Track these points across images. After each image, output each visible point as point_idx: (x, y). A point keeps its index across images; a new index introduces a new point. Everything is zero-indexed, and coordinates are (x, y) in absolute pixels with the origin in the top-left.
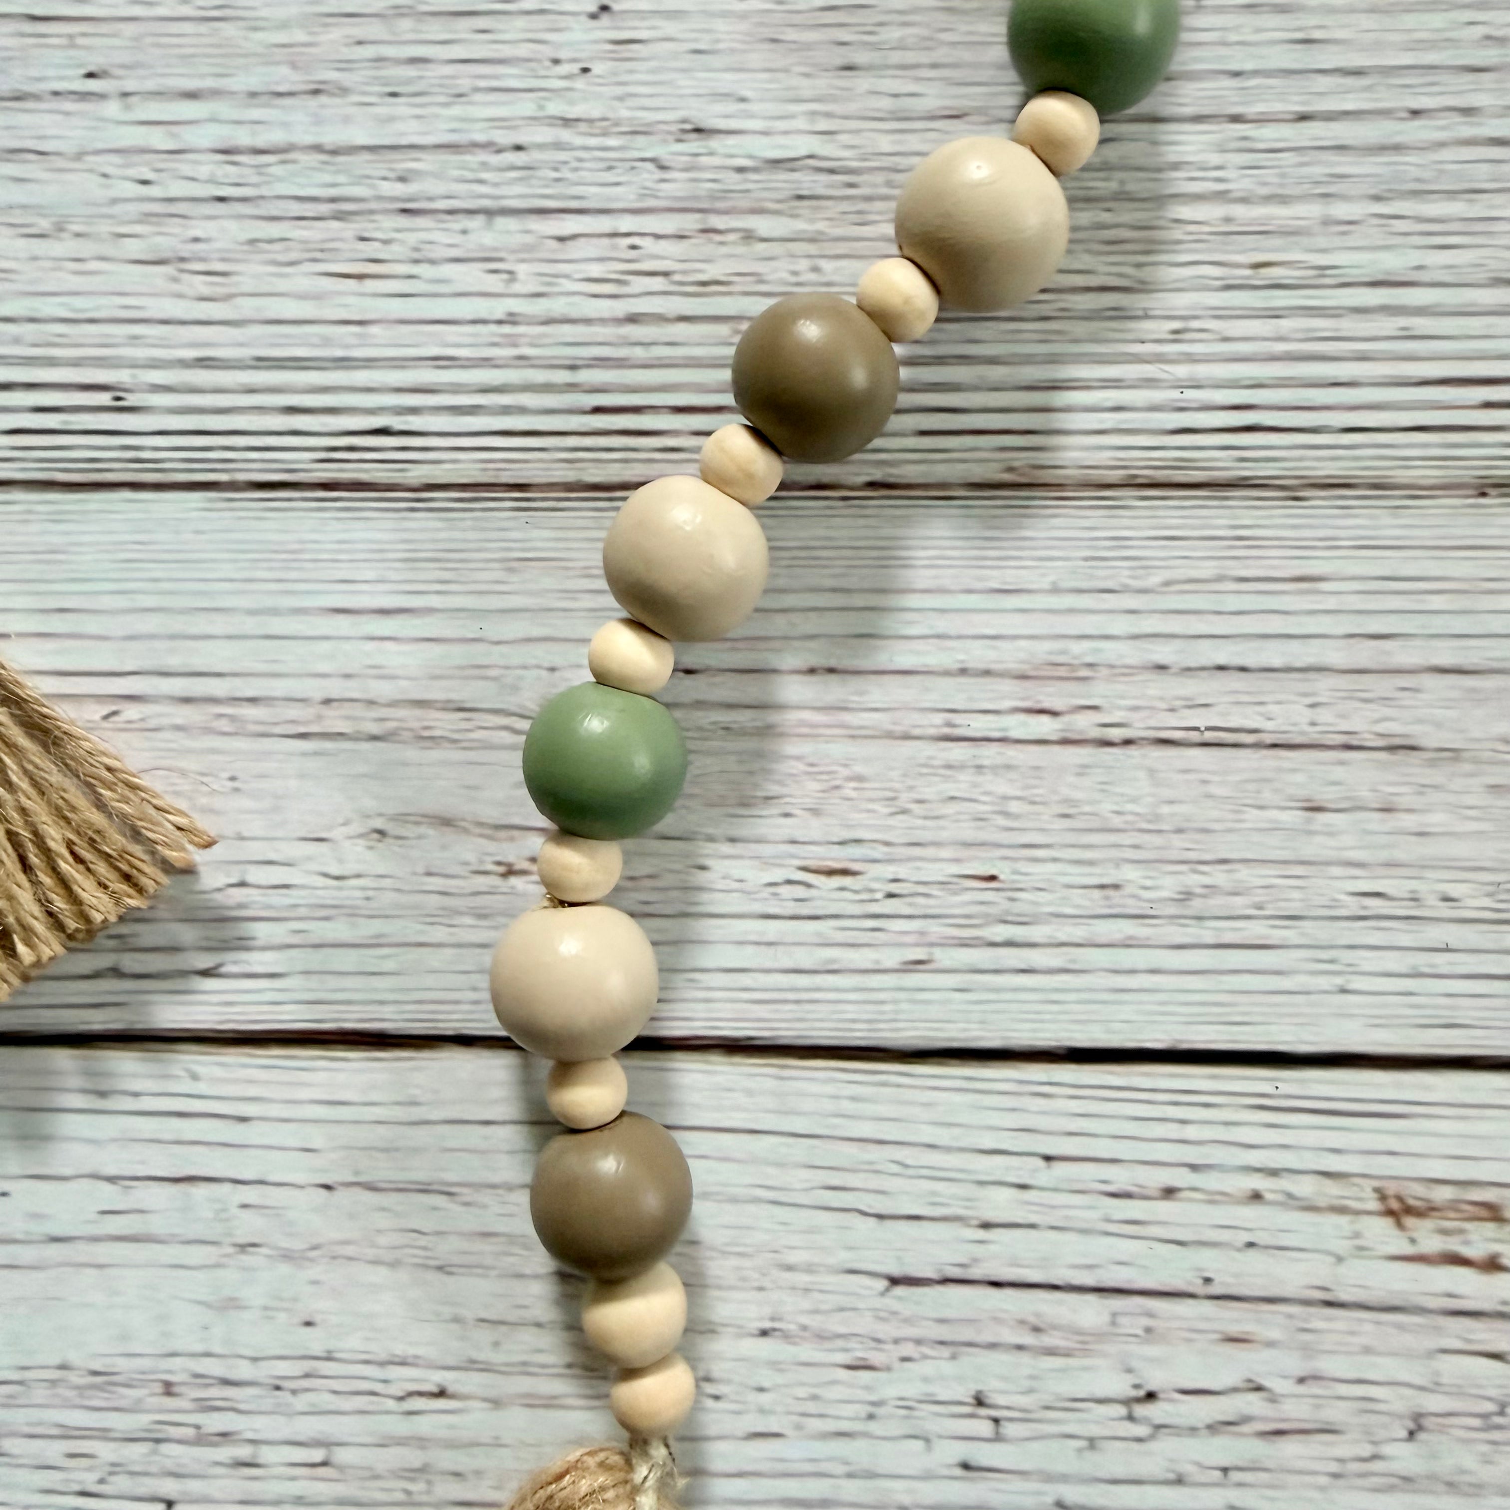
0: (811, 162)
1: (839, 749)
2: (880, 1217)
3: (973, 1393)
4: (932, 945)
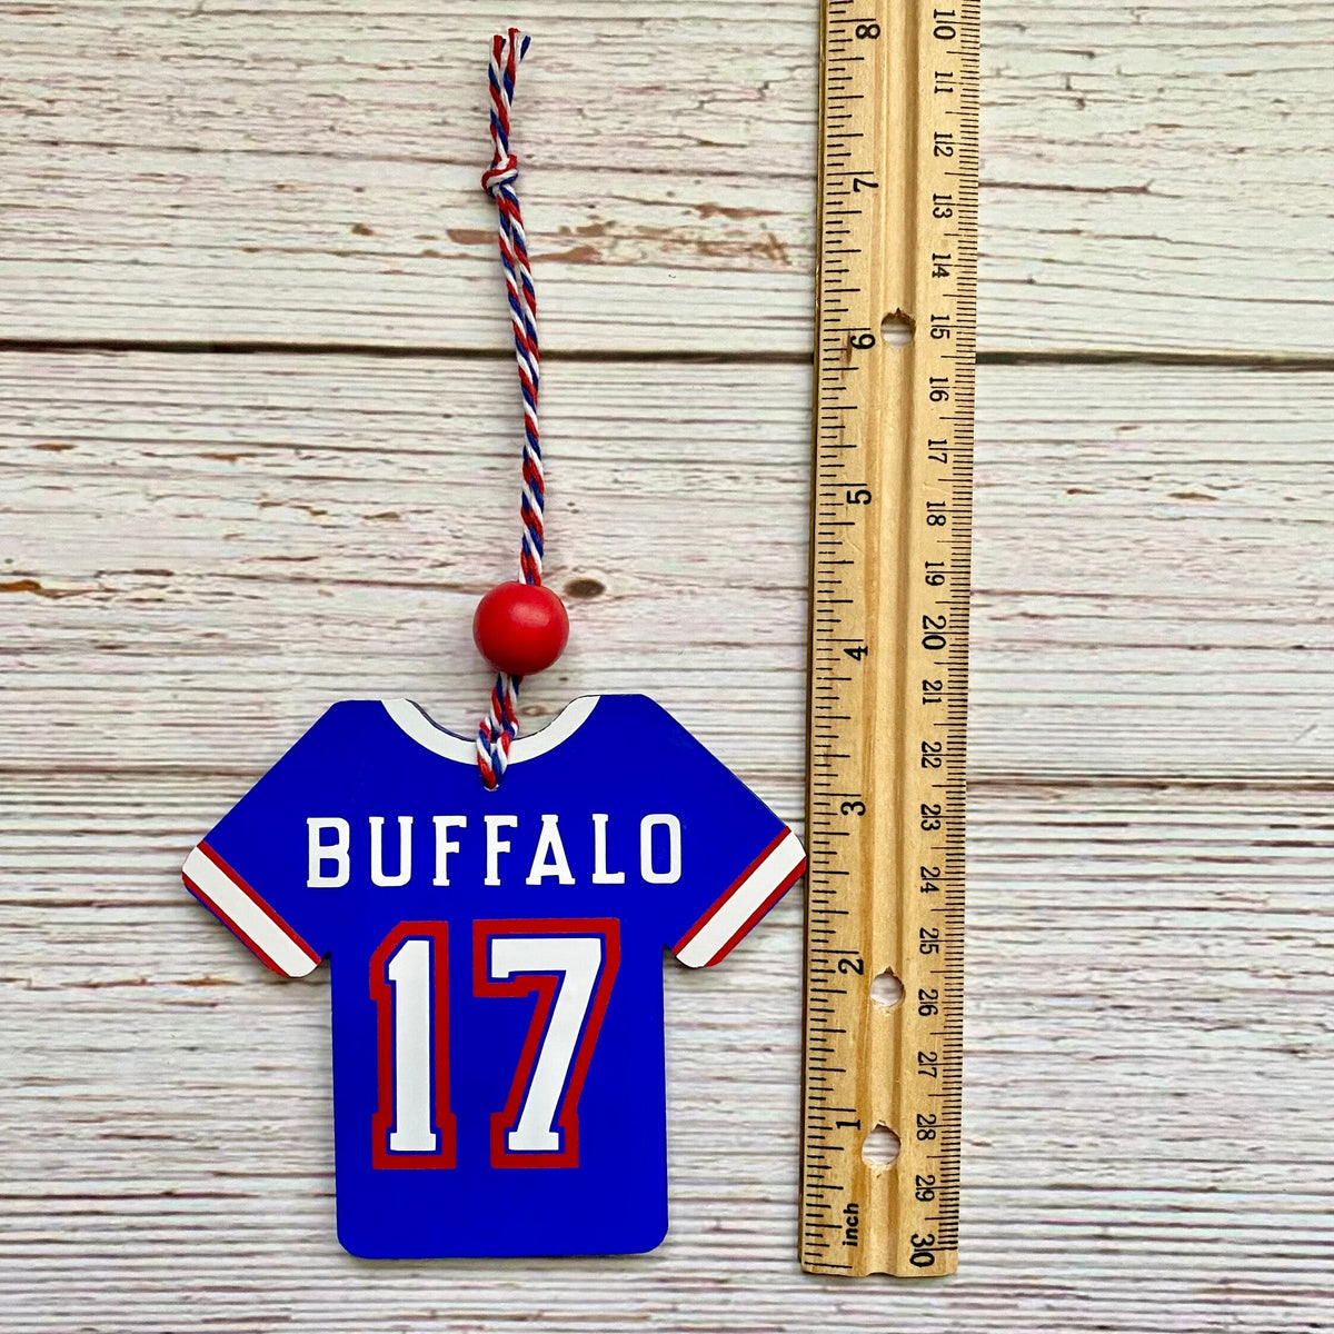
0: (1209, 1027)
1: (1187, 588)
2: (1154, 238)
3: (1086, 108)
4: (1117, 441)
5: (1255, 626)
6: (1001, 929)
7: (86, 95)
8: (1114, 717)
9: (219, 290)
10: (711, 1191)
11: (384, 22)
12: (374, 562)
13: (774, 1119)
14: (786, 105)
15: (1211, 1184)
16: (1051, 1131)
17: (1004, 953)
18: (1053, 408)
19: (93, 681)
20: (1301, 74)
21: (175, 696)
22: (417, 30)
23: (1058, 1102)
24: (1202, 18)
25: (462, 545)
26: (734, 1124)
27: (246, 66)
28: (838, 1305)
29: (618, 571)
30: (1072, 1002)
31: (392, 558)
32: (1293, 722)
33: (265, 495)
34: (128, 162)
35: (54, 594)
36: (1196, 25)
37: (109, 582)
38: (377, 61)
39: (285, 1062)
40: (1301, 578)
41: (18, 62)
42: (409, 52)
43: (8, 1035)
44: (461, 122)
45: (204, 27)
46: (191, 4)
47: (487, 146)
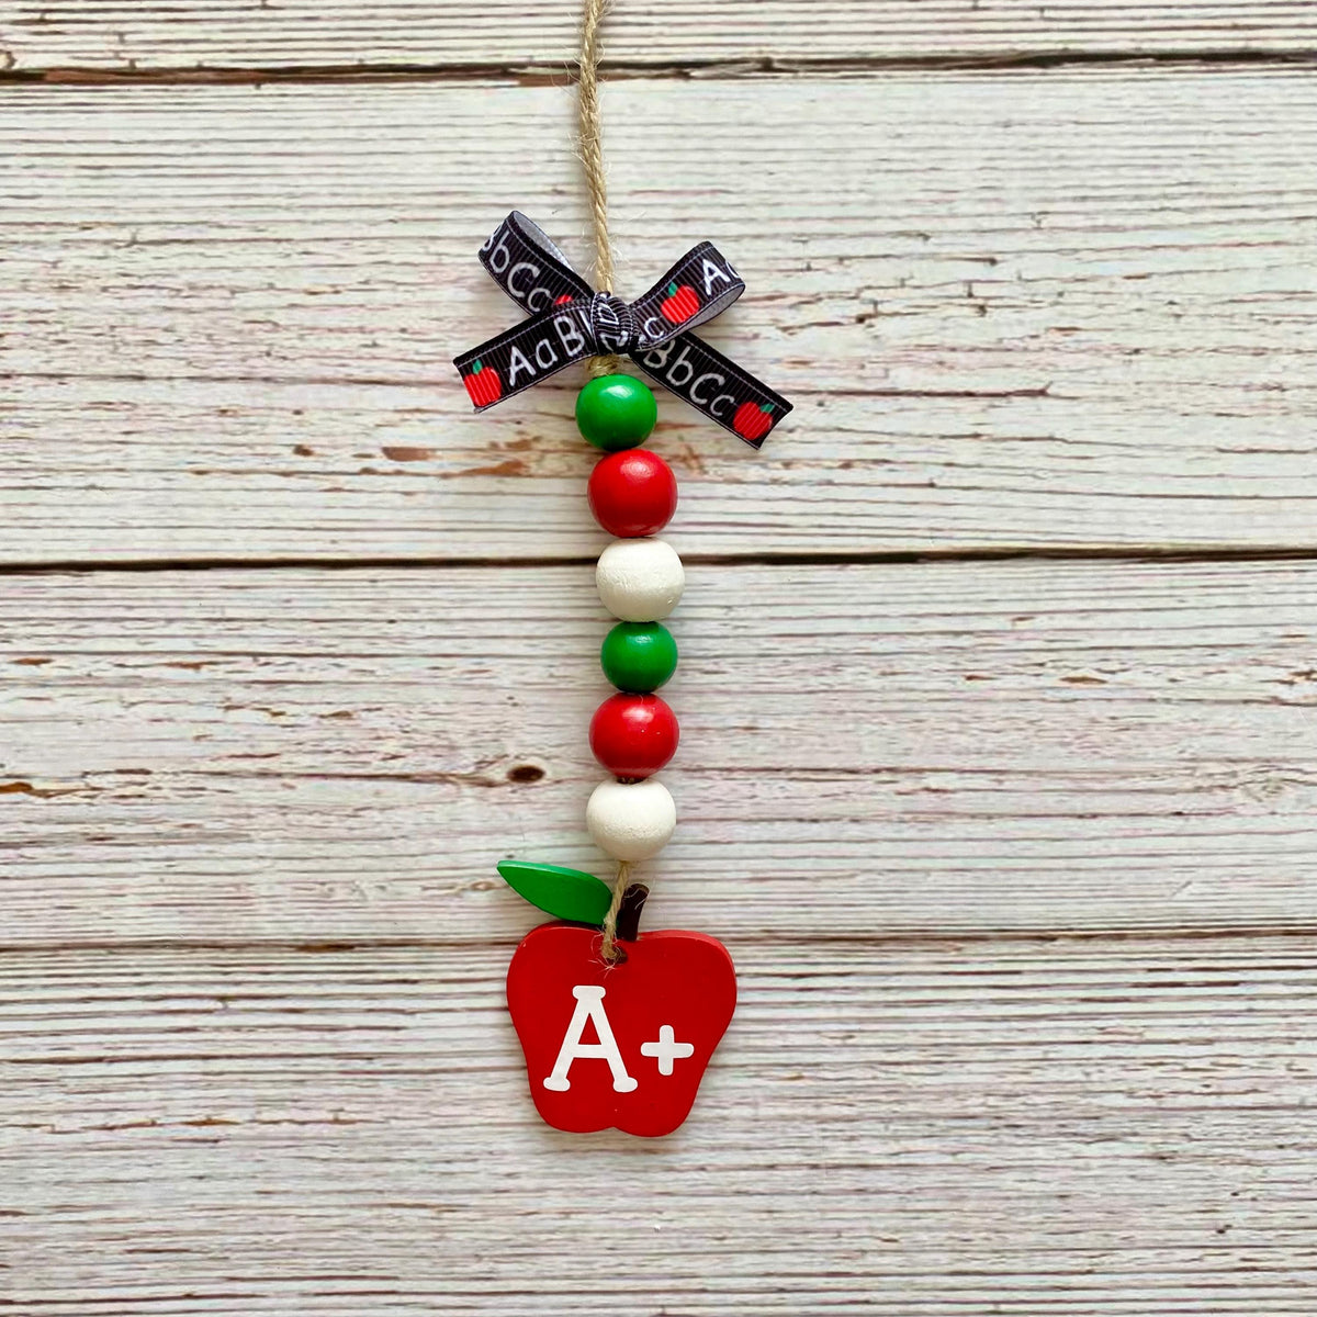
5: (1139, 796)
6: (908, 1063)
7: (33, 329)
8: (1010, 879)
9: (175, 512)
11: (311, 247)
12: (330, 757)
13: (711, 1225)
15: (1089, 1268)
16: (950, 1229)
17: (910, 1084)
18: (952, 602)
19: (87, 868)
20: (1193, 277)
21: (162, 880)
22: (341, 253)
23: (956, 1205)
24: (1101, 221)
25: (410, 738)
26: (675, 1230)
27: (184, 294)
29: (557, 757)
30: (970, 1123)
31: (347, 752)
32: (1171, 879)
33: (228, 699)
34: (78, 391)
35: (45, 794)
36: (1095, 229)
37: (94, 781)
38: (306, 286)
39: (282, 1187)
40: (1181, 752)
42: (336, 276)
43: (39, 1171)
44: (390, 344)
45: (139, 257)
46: (125, 234)
47: (416, 367)
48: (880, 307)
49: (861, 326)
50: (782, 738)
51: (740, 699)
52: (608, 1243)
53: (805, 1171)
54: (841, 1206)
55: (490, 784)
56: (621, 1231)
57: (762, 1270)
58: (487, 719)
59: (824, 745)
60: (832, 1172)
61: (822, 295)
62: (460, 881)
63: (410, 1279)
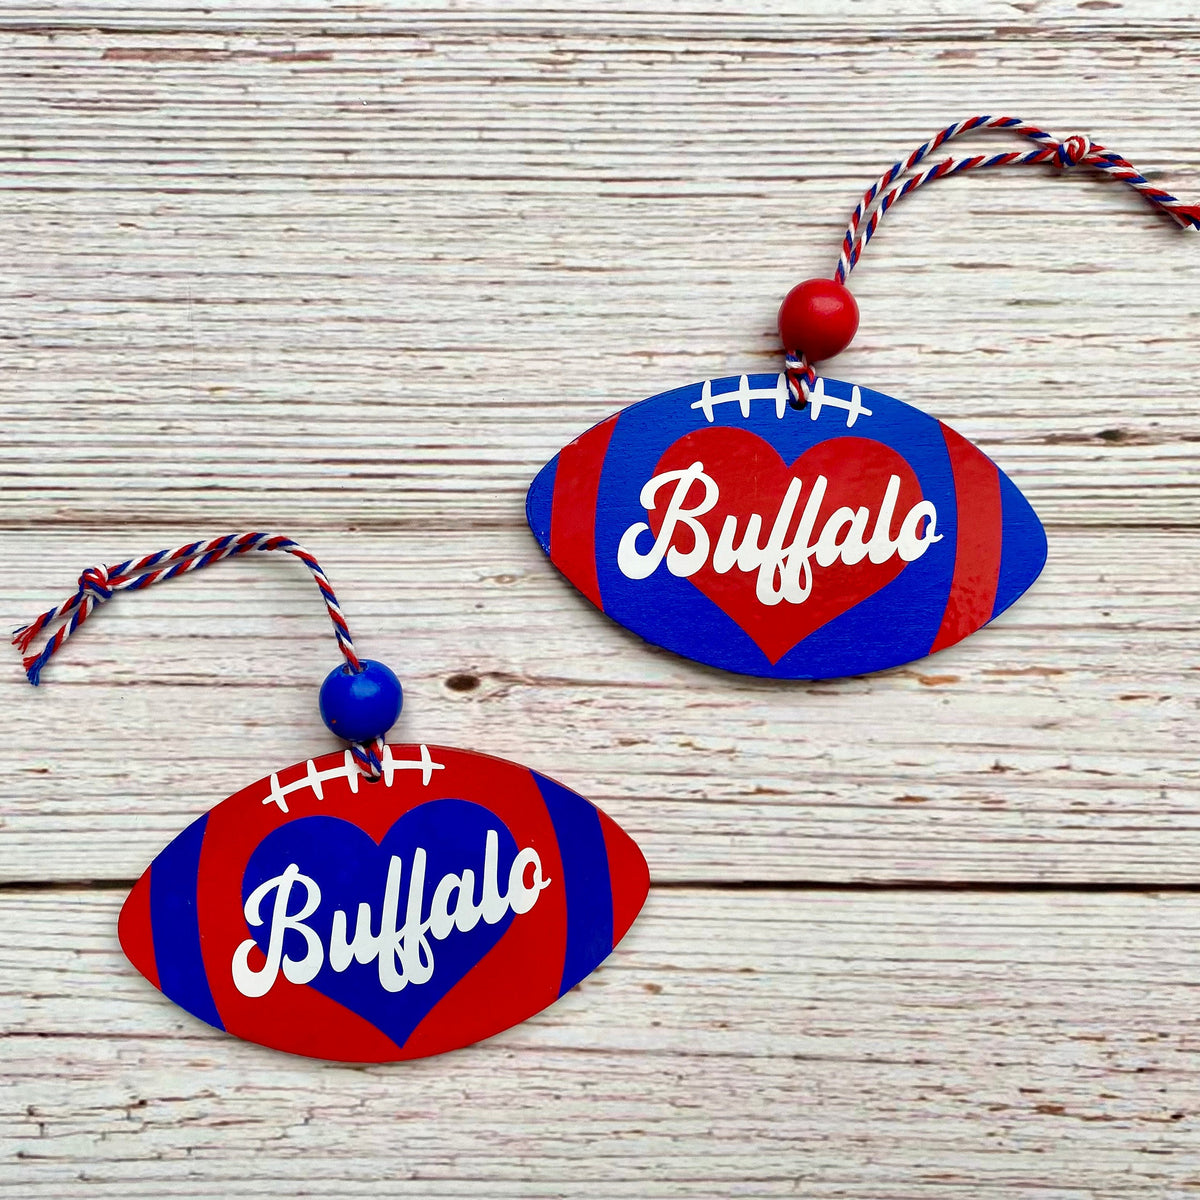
6: (109, 402)
7: (892, 1104)
8: (12, 579)
9: (773, 935)
10: (353, 184)
11: (638, 1174)
12: (640, 703)
13: (299, 244)
14: (290, 1104)
16: (71, 237)
17: (108, 382)
22: (608, 1167)
23: (65, 260)
25: (566, 720)
26: (334, 239)
27: (754, 1132)
28: (247, 93)
29: (434, 699)
30: (51, 342)
31: (624, 708)
33: (731, 760)
34: (855, 1047)
35: (908, 674)
37: (860, 685)
38: (644, 1139)
39: (706, 289)
41: (953, 1133)
42: (615, 1146)
43: (937, 308)
44: (570, 1085)
45: (793, 1167)
46: (805, 1187)
47: (548, 1064)
48: (125, 1114)
49: (141, 1098)
50: (222, 716)
51: (259, 753)
52: (398, 227)
53: (208, 297)
54: (175, 261)
55: (496, 675)
56: (385, 240)
57: (251, 198)
58: (496, 736)
59: (181, 708)
60: (182, 296)
61: (177, 1125)
62: (526, 585)
63: (588, 194)
